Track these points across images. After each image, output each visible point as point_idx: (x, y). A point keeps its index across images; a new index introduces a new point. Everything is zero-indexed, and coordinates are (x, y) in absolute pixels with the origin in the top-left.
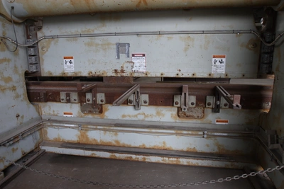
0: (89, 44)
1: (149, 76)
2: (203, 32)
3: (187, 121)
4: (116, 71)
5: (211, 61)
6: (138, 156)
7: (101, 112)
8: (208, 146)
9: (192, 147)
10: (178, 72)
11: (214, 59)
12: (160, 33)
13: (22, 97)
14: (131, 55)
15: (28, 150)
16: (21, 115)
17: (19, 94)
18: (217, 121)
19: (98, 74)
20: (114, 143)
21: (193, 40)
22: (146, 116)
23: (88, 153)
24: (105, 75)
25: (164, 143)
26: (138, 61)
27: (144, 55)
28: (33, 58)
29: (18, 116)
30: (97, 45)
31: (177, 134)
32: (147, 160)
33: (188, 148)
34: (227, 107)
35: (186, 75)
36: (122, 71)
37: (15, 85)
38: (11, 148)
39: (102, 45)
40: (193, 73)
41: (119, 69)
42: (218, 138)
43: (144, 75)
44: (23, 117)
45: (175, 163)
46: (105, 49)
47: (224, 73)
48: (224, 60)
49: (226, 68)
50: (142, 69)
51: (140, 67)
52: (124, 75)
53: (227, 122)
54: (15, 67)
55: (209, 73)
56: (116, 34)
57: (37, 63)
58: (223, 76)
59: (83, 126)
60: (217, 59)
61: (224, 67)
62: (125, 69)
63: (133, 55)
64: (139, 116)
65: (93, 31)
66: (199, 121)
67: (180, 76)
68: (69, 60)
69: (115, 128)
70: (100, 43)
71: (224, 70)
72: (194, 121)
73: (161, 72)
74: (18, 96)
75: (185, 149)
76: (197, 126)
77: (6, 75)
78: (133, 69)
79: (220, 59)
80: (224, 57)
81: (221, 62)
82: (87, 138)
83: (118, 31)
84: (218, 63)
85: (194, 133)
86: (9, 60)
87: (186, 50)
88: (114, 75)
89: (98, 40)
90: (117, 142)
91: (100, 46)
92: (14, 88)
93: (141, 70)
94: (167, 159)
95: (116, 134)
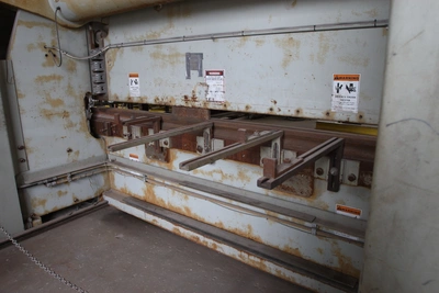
0: (155, 56)
1: (229, 109)
2: (315, 29)
3: (284, 197)
4: (186, 97)
5: (330, 86)
6: (207, 240)
7: (167, 160)
8: (320, 251)
9: (294, 247)
10: (272, 105)
11: (336, 82)
12: (243, 35)
13: (78, 126)
14: (204, 73)
15: (83, 197)
16: (74, 150)
17: (74, 122)
18: (339, 209)
19: (165, 101)
20: (184, 211)
21: (298, 44)
22: (224, 177)
23: (149, 218)
24: (173, 104)
25: (249, 227)
26: (214, 82)
27: (222, 73)
28: (97, 75)
29: (70, 151)
30: (164, 56)
31: (268, 217)
32: (218, 249)
33: (286, 246)
34: (355, 183)
35: (284, 112)
36: (194, 99)
37: (68, 110)
38: (57, 190)
39: (169, 56)
40: (296, 108)
41: (190, 95)
42: (339, 241)
43: (221, 108)
44: (78, 153)
45: (258, 266)
46: (172, 63)
47: (355, 111)
48: (356, 84)
49: (360, 102)
50: (219, 98)
51: (216, 93)
52: (197, 104)
53: (359, 213)
54: (69, 87)
55: (325, 111)
56: (185, 39)
57: (103, 82)
58: (353, 119)
59: (148, 178)
60: (341, 82)
61: (355, 100)
62: (197, 95)
63: (208, 73)
64: (214, 174)
65: (159, 35)
66: (305, 201)
67: (276, 112)
68: (134, 79)
69: (185, 188)
70: (167, 53)
71: (355, 106)
72: (298, 199)
73: (247, 102)
74: (71, 125)
75: (282, 247)
76: (300, 209)
77: (54, 96)
78: (208, 97)
79: (348, 83)
80: (356, 78)
81: (350, 89)
82: (154, 196)
83: (188, 34)
84: (343, 91)
85: (297, 221)
86: (59, 78)
87: (285, 64)
88: (183, 104)
89: (165, 49)
90: (187, 210)
91: (167, 59)
92: (66, 115)
93: (217, 99)
94: (246, 255)
95: (186, 198)
